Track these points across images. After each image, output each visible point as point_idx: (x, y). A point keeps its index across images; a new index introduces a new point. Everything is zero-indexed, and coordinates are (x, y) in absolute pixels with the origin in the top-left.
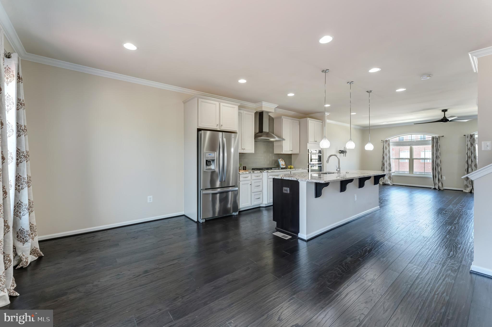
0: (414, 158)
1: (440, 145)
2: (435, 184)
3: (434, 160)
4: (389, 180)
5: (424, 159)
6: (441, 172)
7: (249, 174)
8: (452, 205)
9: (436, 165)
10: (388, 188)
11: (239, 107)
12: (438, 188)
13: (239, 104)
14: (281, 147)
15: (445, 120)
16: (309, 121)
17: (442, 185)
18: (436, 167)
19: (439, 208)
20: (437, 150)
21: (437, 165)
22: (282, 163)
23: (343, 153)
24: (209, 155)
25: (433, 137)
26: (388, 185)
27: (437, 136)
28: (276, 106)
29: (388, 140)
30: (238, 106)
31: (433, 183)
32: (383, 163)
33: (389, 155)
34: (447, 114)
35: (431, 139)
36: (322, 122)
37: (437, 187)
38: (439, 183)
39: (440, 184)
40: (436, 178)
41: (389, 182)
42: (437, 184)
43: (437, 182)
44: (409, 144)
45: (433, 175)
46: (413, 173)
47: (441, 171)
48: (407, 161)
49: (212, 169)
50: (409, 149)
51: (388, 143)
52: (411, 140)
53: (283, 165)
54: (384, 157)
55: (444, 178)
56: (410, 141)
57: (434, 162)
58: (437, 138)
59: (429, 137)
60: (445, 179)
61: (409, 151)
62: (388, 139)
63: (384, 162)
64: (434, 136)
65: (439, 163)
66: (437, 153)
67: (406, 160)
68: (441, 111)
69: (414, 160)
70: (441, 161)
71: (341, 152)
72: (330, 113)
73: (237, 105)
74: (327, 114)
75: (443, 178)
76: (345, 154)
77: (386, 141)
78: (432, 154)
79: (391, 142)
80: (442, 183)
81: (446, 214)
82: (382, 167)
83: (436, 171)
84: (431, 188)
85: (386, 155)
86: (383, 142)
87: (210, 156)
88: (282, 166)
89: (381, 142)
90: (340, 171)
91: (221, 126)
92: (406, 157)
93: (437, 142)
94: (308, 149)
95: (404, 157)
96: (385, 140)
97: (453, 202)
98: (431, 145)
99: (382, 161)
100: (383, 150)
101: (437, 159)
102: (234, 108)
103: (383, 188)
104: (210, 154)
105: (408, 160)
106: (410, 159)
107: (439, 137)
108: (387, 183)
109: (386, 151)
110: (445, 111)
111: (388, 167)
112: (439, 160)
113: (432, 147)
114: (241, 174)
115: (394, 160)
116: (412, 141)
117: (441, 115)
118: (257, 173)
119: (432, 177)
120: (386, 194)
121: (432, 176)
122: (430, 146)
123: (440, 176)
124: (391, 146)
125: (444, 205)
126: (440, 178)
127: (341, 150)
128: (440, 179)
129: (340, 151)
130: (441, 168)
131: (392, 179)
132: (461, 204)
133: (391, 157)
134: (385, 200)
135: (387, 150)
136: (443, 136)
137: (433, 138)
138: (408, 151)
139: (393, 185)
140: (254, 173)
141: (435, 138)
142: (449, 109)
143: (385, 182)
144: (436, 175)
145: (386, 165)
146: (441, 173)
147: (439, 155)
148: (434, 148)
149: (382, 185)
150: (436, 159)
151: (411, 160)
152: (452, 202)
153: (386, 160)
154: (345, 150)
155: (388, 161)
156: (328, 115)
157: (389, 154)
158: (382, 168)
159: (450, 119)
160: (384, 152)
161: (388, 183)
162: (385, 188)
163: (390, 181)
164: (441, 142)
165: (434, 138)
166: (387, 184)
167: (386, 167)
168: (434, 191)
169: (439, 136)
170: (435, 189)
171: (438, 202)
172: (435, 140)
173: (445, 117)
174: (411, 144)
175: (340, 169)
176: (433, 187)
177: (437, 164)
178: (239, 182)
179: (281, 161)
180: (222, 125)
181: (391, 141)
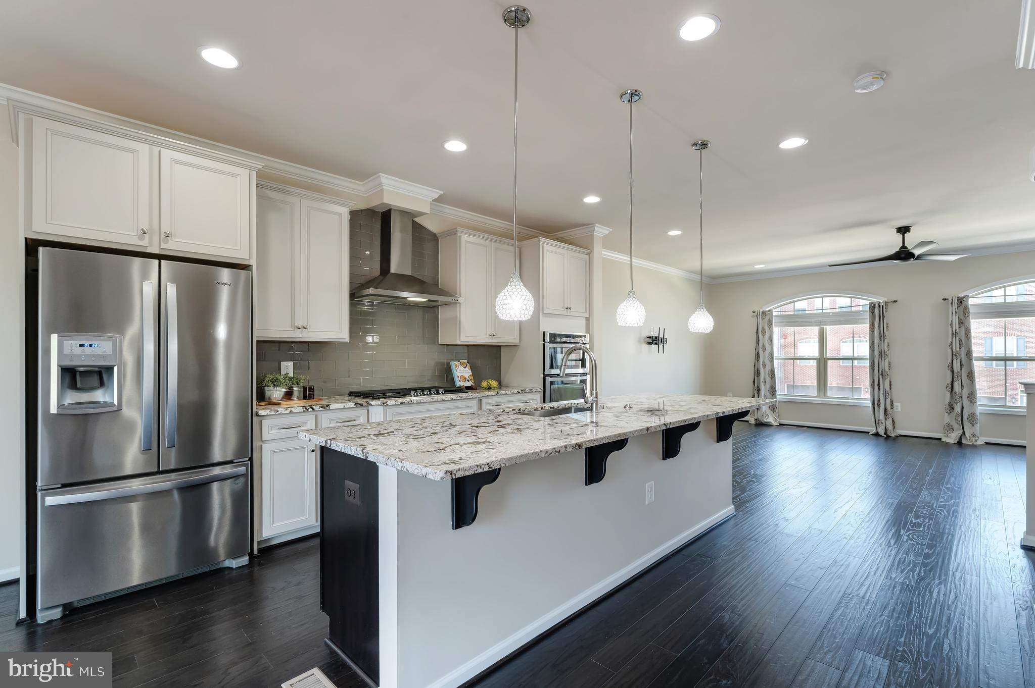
0: (828, 356)
1: (887, 324)
2: (877, 423)
3: (875, 361)
4: (769, 412)
5: (852, 359)
6: (891, 391)
7: (304, 414)
8: (927, 488)
9: (880, 373)
10: (768, 436)
11: (259, 175)
12: (884, 434)
13: (259, 165)
14: (456, 323)
15: (904, 255)
16: (545, 247)
17: (893, 425)
18: (879, 380)
19: (896, 502)
20: (882, 336)
21: (883, 374)
22: (462, 373)
23: (656, 344)
24: (81, 345)
25: (872, 303)
26: (767, 425)
27: (881, 300)
28: (436, 193)
29: (769, 311)
30: (254, 174)
31: (873, 420)
32: (758, 369)
33: (770, 350)
34: (911, 240)
35: (867, 308)
36: (588, 254)
37: (882, 432)
38: (886, 419)
39: (889, 422)
40: (879, 406)
41: (770, 419)
42: (882, 423)
43: (882, 416)
44: (816, 322)
45: (872, 400)
46: (825, 396)
47: (890, 389)
48: (814, 363)
49: (98, 403)
50: (817, 335)
51: (768, 317)
52: (821, 311)
53: (465, 380)
54: (758, 354)
55: (898, 406)
56: (819, 314)
57: (874, 366)
58: (881, 306)
59: (862, 304)
60: (899, 410)
61: (818, 340)
62: (768, 309)
63: (760, 367)
64: (875, 300)
65: (887, 369)
66: (881, 343)
67: (811, 361)
68: (896, 231)
69: (830, 362)
70: (892, 364)
71: (650, 340)
72: (611, 230)
73: (250, 168)
74: (600, 231)
75: (895, 408)
76: (661, 346)
77: (764, 313)
78: (870, 347)
79: (776, 316)
80: (893, 421)
81: (919, 525)
82: (754, 379)
83: (879, 389)
84: (868, 433)
85: (764, 348)
86: (757, 316)
87: (87, 350)
88: (459, 384)
89: (753, 316)
90: (597, 401)
91: (163, 236)
92: (811, 355)
93: (882, 317)
94: (542, 330)
95: (806, 355)
96: (761, 310)
97: (927, 478)
98: (868, 325)
99: (755, 366)
100: (756, 336)
101: (883, 358)
102: (235, 176)
103: (755, 436)
104: (87, 343)
105: (815, 361)
106: (818, 360)
107: (886, 303)
108: (765, 420)
109: (764, 340)
110: (903, 230)
111: (768, 379)
112: (887, 361)
113: (870, 328)
114: (268, 417)
115: (782, 361)
116: (823, 313)
117: (893, 243)
118: (344, 408)
119: (870, 405)
120: (759, 454)
121: (869, 403)
122: (865, 327)
123: (888, 401)
124: (776, 326)
125: (908, 491)
126: (889, 407)
127: (652, 334)
128: (890, 410)
129: (649, 337)
130: (890, 382)
131: (777, 411)
132: (947, 484)
133: (776, 354)
134: (755, 475)
135: (767, 336)
136: (895, 301)
137: (872, 306)
138: (814, 341)
139: (781, 424)
140: (329, 409)
141: (877, 306)
142: (914, 224)
143: (760, 419)
144: (879, 400)
145: (765, 373)
146: (891, 395)
147: (886, 349)
148: (875, 331)
149: (753, 425)
150: (880, 359)
151: (822, 363)
152: (925, 479)
153: (764, 362)
154: (661, 336)
155: (768, 362)
156: (606, 236)
157: (770, 348)
158: (754, 382)
159: (917, 252)
160: (759, 341)
161: (768, 420)
162: (759, 435)
163: (772, 416)
164: (892, 315)
165: (874, 305)
166: (766, 422)
167: (764, 379)
168: (874, 440)
169: (886, 300)
170: (877, 435)
171: (891, 479)
172: (876, 310)
173: (904, 247)
174: (821, 320)
175: (597, 397)
176: (874, 431)
177: (882, 372)
178: (261, 443)
179: (461, 368)
180: (167, 236)
181: (775, 314)
